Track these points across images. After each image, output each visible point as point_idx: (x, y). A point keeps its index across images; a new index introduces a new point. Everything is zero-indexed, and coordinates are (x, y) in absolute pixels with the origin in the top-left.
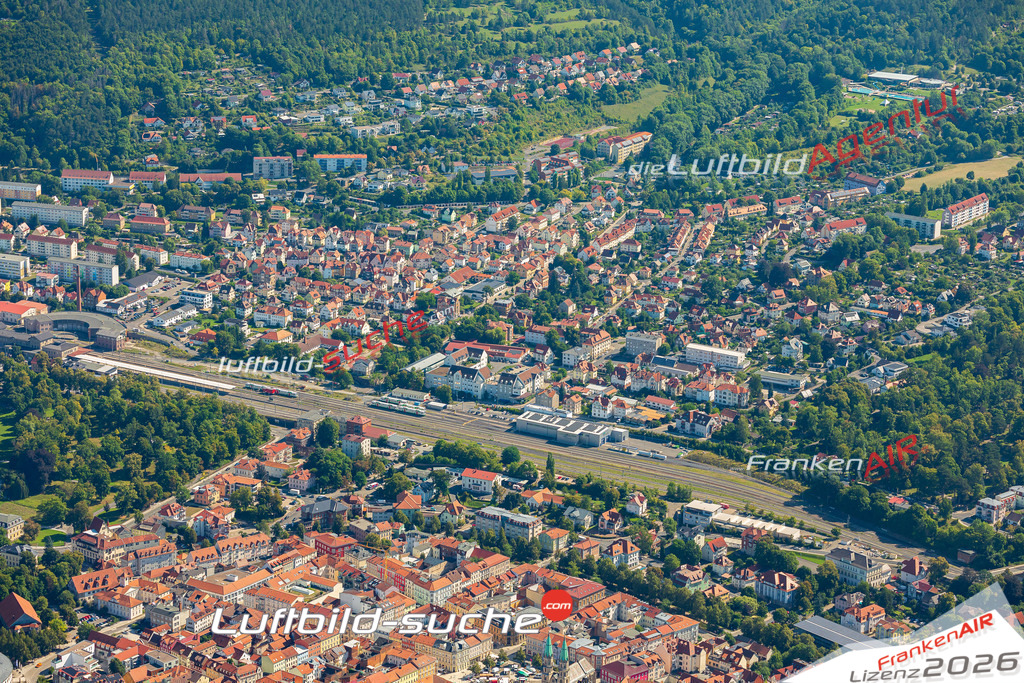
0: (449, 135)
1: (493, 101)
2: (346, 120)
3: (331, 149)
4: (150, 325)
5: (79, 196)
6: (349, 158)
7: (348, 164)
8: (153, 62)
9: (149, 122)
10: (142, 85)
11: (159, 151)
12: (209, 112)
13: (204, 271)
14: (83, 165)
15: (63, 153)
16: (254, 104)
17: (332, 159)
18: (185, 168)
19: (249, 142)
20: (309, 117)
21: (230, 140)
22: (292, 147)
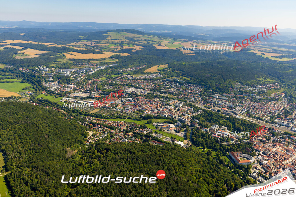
0: (263, 92)
1: (266, 89)
2: (251, 90)
3: (251, 93)
4: (240, 112)
5: (225, 96)
6: (254, 94)
7: (254, 95)
8: (230, 82)
9: (231, 89)
10: (230, 85)
11: (233, 92)
12: (237, 88)
13: (243, 106)
14: (225, 93)
15: (223, 92)
16: (241, 87)
17: (252, 94)
18: (236, 94)
19: (242, 92)
20: (247, 89)
21: (240, 91)
22: (247, 93)
